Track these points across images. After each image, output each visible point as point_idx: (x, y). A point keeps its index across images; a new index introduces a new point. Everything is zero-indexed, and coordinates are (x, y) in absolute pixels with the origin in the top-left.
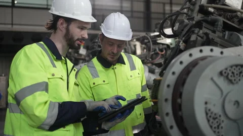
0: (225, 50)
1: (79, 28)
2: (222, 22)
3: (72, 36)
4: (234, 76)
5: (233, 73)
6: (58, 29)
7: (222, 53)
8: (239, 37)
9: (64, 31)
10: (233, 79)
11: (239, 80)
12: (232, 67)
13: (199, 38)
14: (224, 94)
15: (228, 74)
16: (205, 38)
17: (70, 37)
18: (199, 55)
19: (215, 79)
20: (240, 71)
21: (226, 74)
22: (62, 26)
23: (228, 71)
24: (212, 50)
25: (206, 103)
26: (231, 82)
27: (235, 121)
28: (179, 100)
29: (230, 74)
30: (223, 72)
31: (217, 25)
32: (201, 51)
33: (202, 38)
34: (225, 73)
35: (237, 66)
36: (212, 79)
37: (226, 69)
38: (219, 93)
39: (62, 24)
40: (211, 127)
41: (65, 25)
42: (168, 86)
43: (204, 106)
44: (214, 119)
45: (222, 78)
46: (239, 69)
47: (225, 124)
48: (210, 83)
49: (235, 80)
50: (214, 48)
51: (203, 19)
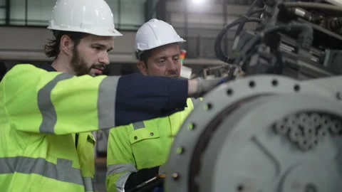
1: (92, 47)
3: (83, 61)
4: (303, 134)
5: (301, 128)
6: (61, 52)
7: (297, 88)
9: (71, 54)
10: (301, 140)
11: (316, 142)
12: (298, 115)
13: (263, 61)
14: (283, 170)
15: (289, 130)
16: (274, 60)
17: (79, 64)
19: (263, 139)
20: (317, 124)
21: (285, 131)
22: (66, 47)
23: (290, 124)
24: (275, 83)
26: (296, 145)
29: (295, 130)
30: (278, 127)
31: (303, 37)
32: (252, 84)
33: (269, 60)
34: (282, 127)
35: (309, 113)
36: (254, 139)
37: (286, 120)
38: (270, 167)
39: (66, 43)
41: (71, 45)
46: (315, 120)
48: (251, 148)
49: (305, 142)
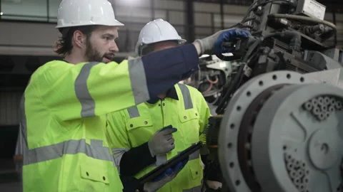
0: (306, 76)
2: (300, 37)
4: (321, 111)
5: (319, 106)
7: (302, 79)
8: (322, 58)
10: (319, 114)
11: (328, 115)
12: (317, 98)
13: (270, 60)
14: (309, 134)
15: (313, 108)
16: (278, 59)
18: (272, 83)
19: (296, 114)
20: (328, 103)
21: (310, 108)
23: (313, 104)
24: (288, 76)
25: (285, 148)
26: (317, 118)
27: (323, 171)
28: (247, 145)
29: (316, 108)
30: (307, 105)
31: (294, 42)
32: (274, 77)
33: (274, 59)
34: (309, 106)
35: (324, 96)
36: (291, 115)
37: (310, 101)
38: (300, 133)
39: (79, 39)
40: (292, 180)
41: (83, 39)
42: (232, 126)
43: (281, 152)
44: (296, 169)
45: (304, 114)
46: (327, 101)
47: (311, 175)
48: (289, 121)
49: (322, 115)
50: (292, 73)
51: (273, 34)
